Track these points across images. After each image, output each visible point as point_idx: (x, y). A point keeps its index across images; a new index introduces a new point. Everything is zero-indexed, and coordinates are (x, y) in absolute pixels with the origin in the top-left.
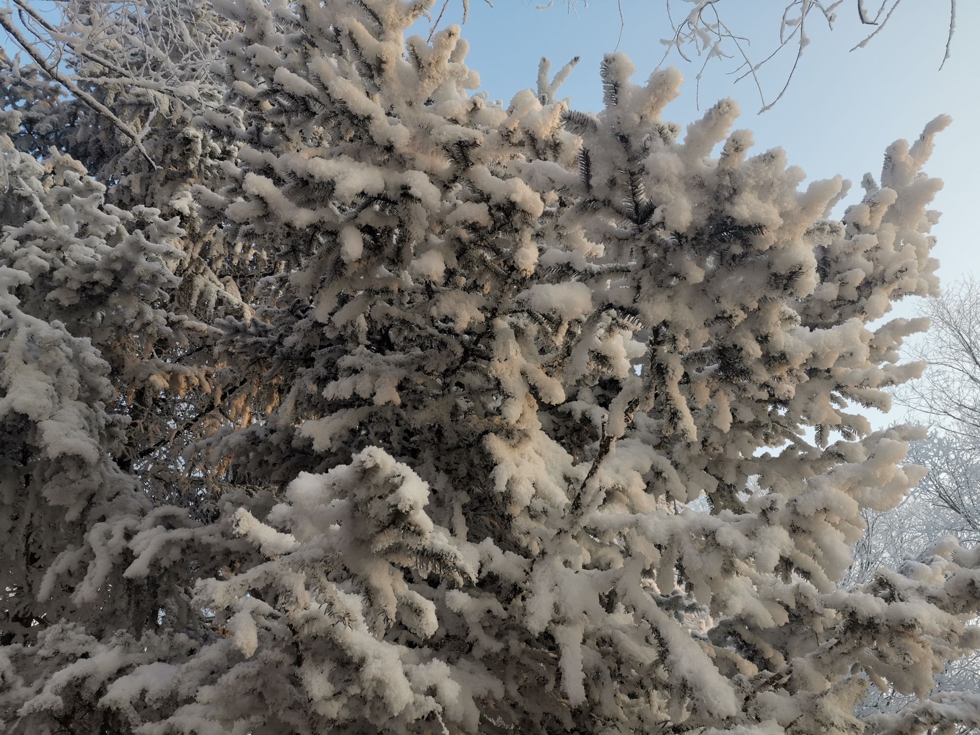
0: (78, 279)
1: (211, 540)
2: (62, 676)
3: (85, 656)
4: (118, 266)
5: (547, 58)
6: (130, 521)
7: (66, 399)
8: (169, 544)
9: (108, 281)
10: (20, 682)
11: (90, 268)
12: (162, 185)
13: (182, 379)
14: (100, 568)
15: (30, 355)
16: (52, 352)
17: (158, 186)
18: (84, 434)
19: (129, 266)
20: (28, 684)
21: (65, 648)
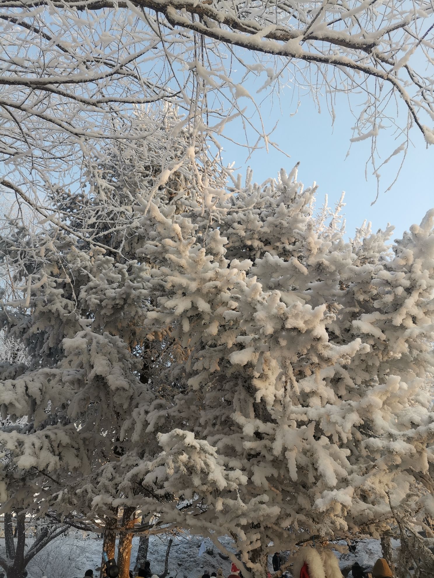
0: (111, 303)
1: (175, 414)
2: (129, 475)
3: (137, 465)
4: (124, 296)
5: (283, 169)
6: (146, 407)
7: (114, 363)
8: (160, 417)
9: (122, 303)
10: (118, 475)
11: (114, 299)
12: (137, 244)
13: (159, 333)
14: (138, 427)
15: (98, 350)
16: (106, 348)
17: (136, 244)
18: (122, 378)
19: (128, 295)
20: (120, 476)
21: (130, 463)
